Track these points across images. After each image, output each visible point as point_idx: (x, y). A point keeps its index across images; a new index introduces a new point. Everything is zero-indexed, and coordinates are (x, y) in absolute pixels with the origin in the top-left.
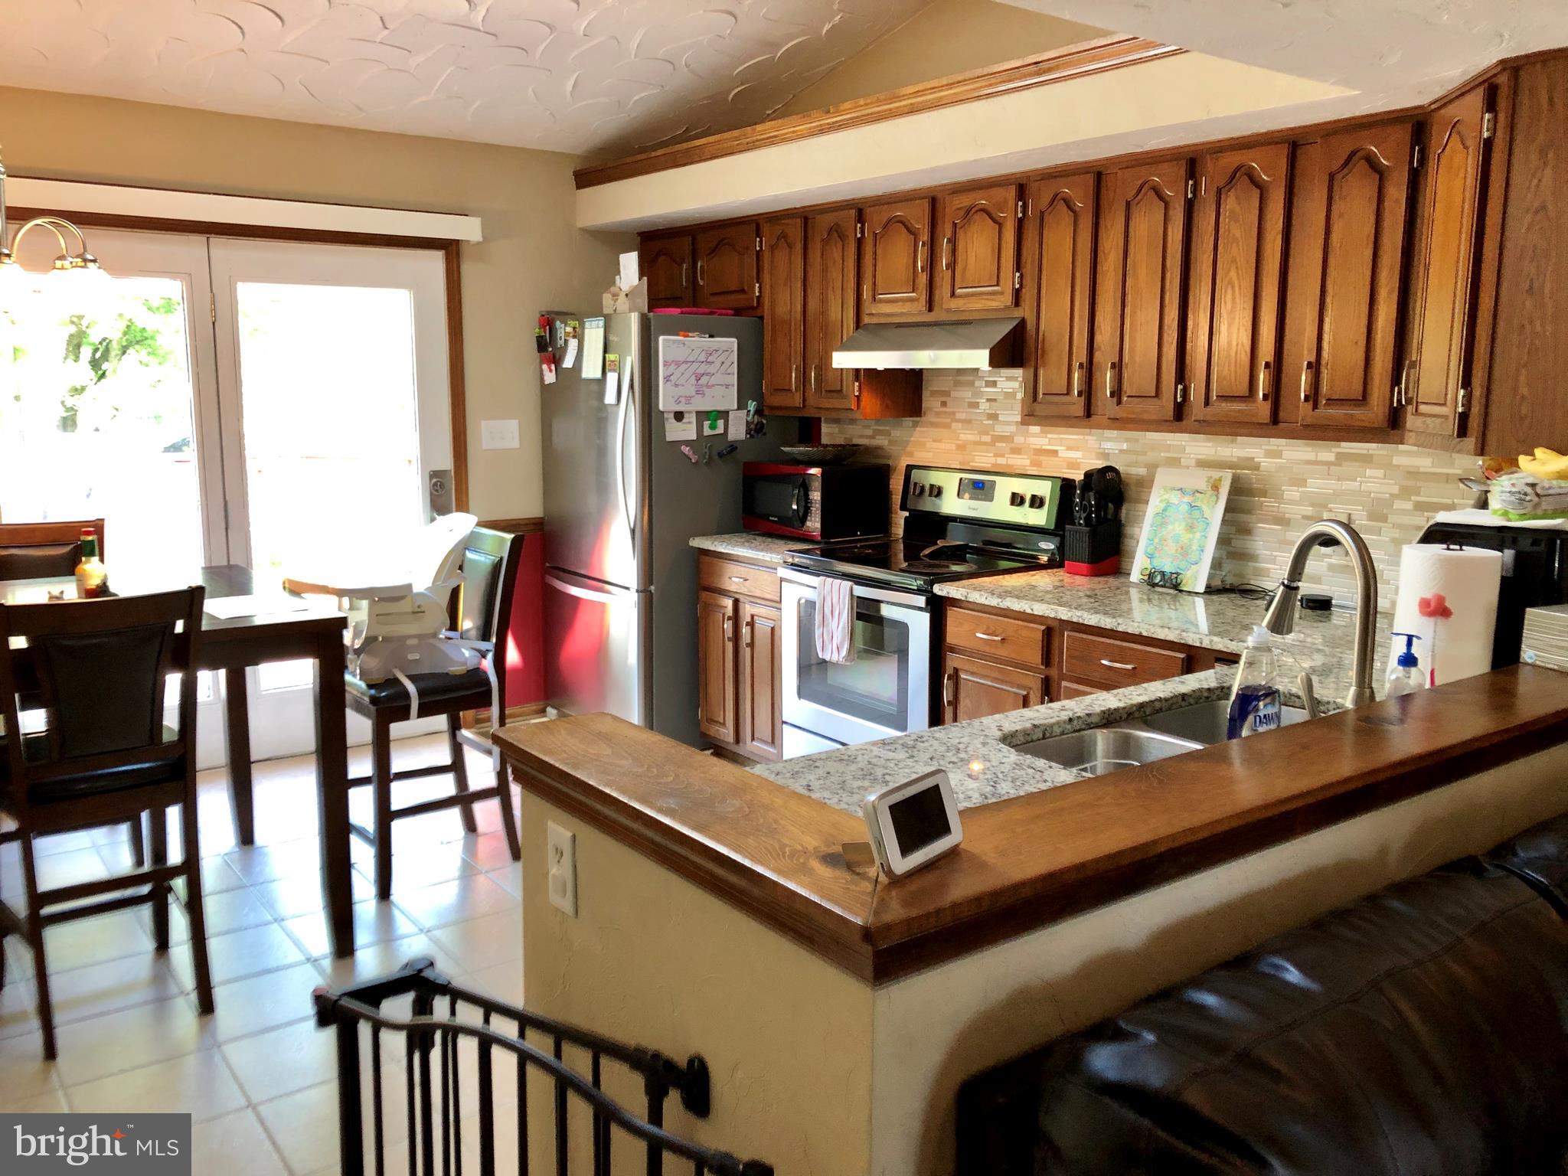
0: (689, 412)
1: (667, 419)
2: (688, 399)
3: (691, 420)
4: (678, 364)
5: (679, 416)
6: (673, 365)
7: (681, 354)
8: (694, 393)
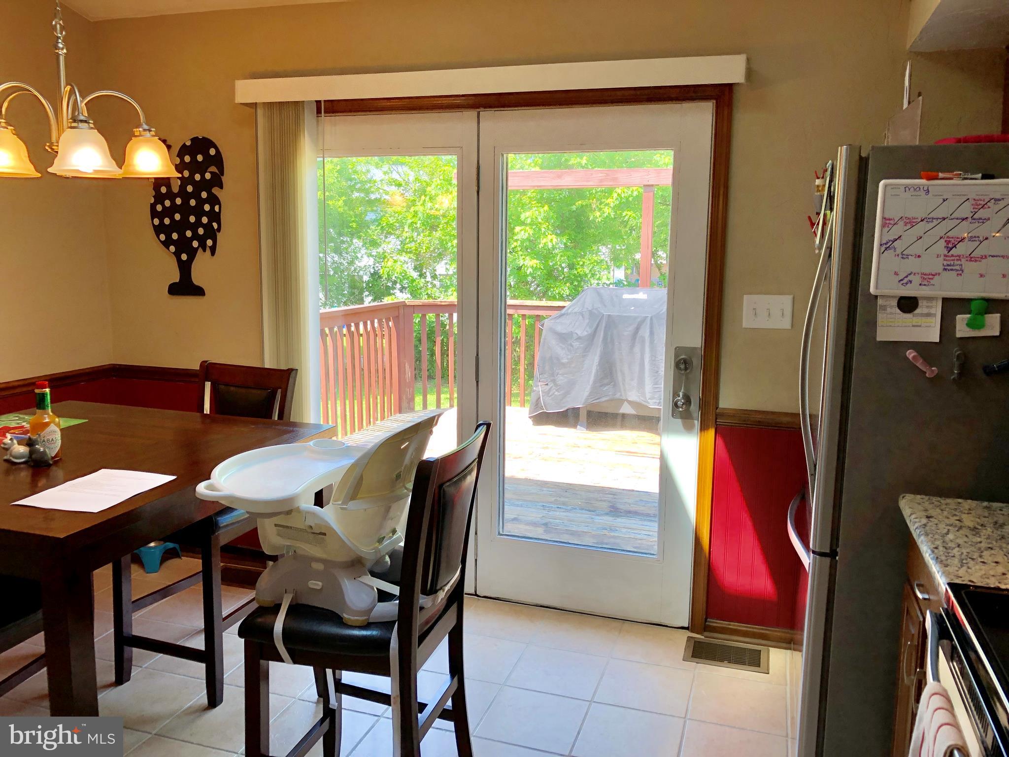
0: (930, 299)
1: (884, 308)
2: (927, 278)
3: (933, 311)
4: (911, 222)
5: (908, 304)
6: (901, 223)
7: (918, 207)
8: (940, 269)
